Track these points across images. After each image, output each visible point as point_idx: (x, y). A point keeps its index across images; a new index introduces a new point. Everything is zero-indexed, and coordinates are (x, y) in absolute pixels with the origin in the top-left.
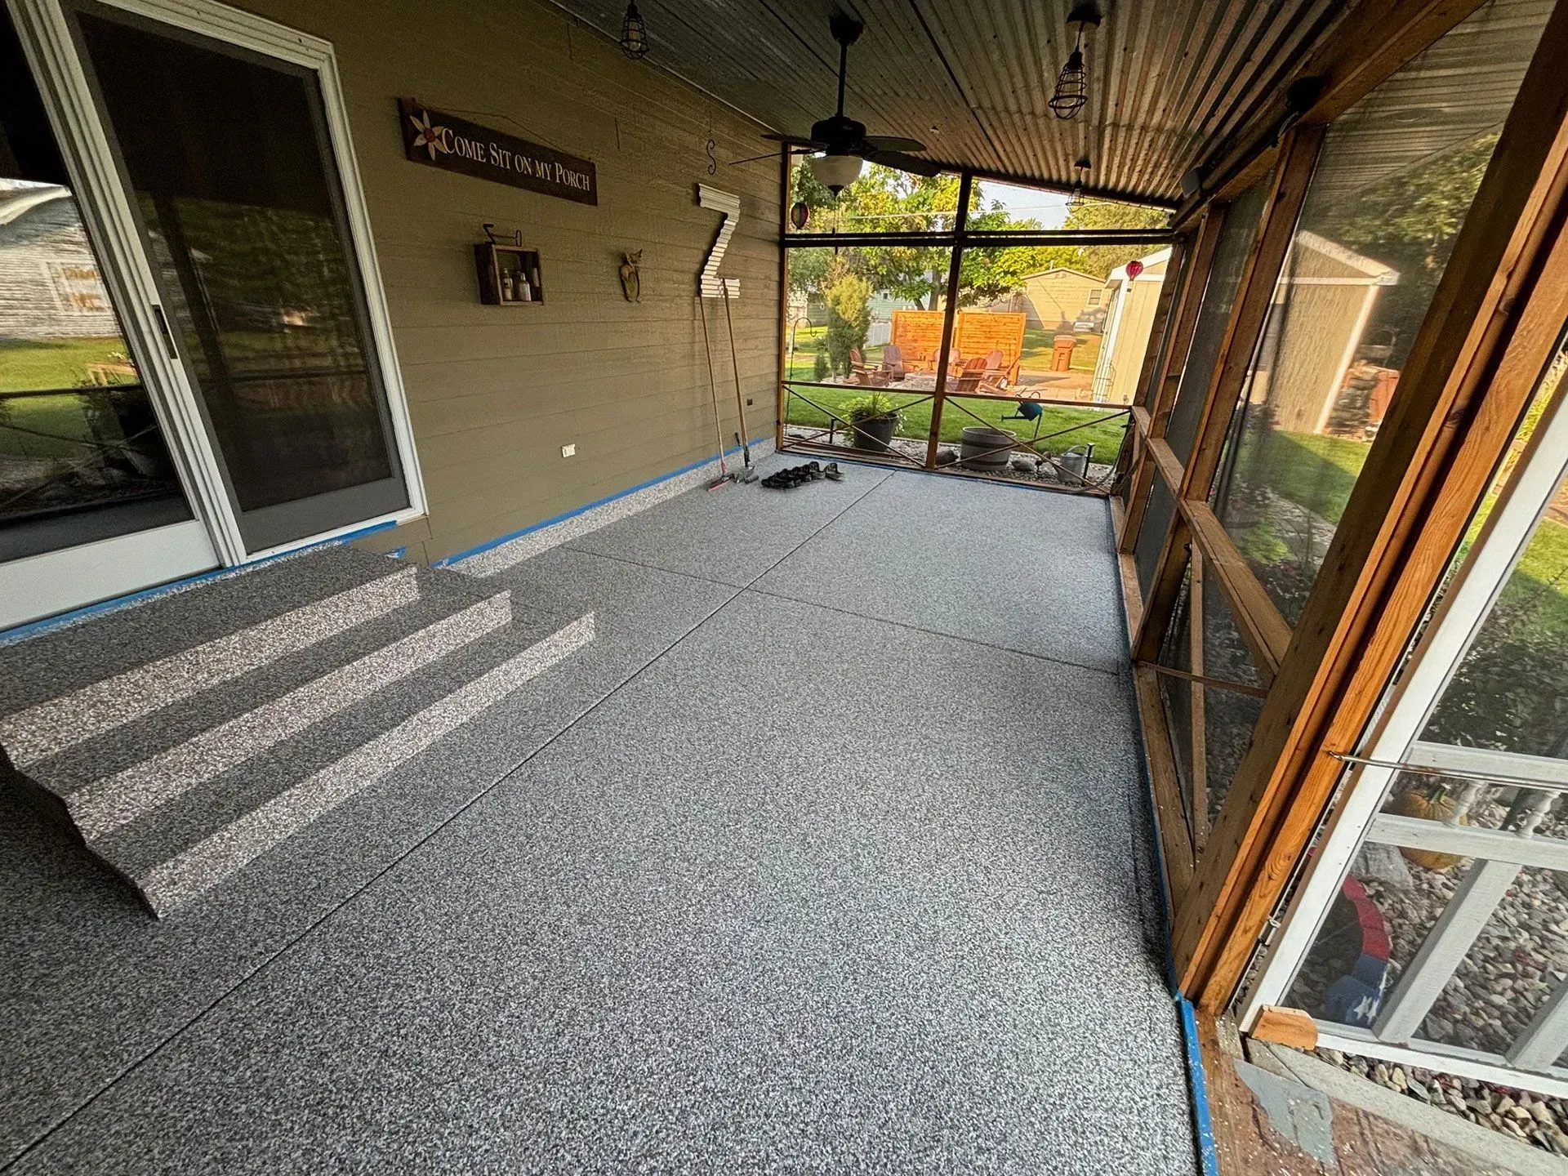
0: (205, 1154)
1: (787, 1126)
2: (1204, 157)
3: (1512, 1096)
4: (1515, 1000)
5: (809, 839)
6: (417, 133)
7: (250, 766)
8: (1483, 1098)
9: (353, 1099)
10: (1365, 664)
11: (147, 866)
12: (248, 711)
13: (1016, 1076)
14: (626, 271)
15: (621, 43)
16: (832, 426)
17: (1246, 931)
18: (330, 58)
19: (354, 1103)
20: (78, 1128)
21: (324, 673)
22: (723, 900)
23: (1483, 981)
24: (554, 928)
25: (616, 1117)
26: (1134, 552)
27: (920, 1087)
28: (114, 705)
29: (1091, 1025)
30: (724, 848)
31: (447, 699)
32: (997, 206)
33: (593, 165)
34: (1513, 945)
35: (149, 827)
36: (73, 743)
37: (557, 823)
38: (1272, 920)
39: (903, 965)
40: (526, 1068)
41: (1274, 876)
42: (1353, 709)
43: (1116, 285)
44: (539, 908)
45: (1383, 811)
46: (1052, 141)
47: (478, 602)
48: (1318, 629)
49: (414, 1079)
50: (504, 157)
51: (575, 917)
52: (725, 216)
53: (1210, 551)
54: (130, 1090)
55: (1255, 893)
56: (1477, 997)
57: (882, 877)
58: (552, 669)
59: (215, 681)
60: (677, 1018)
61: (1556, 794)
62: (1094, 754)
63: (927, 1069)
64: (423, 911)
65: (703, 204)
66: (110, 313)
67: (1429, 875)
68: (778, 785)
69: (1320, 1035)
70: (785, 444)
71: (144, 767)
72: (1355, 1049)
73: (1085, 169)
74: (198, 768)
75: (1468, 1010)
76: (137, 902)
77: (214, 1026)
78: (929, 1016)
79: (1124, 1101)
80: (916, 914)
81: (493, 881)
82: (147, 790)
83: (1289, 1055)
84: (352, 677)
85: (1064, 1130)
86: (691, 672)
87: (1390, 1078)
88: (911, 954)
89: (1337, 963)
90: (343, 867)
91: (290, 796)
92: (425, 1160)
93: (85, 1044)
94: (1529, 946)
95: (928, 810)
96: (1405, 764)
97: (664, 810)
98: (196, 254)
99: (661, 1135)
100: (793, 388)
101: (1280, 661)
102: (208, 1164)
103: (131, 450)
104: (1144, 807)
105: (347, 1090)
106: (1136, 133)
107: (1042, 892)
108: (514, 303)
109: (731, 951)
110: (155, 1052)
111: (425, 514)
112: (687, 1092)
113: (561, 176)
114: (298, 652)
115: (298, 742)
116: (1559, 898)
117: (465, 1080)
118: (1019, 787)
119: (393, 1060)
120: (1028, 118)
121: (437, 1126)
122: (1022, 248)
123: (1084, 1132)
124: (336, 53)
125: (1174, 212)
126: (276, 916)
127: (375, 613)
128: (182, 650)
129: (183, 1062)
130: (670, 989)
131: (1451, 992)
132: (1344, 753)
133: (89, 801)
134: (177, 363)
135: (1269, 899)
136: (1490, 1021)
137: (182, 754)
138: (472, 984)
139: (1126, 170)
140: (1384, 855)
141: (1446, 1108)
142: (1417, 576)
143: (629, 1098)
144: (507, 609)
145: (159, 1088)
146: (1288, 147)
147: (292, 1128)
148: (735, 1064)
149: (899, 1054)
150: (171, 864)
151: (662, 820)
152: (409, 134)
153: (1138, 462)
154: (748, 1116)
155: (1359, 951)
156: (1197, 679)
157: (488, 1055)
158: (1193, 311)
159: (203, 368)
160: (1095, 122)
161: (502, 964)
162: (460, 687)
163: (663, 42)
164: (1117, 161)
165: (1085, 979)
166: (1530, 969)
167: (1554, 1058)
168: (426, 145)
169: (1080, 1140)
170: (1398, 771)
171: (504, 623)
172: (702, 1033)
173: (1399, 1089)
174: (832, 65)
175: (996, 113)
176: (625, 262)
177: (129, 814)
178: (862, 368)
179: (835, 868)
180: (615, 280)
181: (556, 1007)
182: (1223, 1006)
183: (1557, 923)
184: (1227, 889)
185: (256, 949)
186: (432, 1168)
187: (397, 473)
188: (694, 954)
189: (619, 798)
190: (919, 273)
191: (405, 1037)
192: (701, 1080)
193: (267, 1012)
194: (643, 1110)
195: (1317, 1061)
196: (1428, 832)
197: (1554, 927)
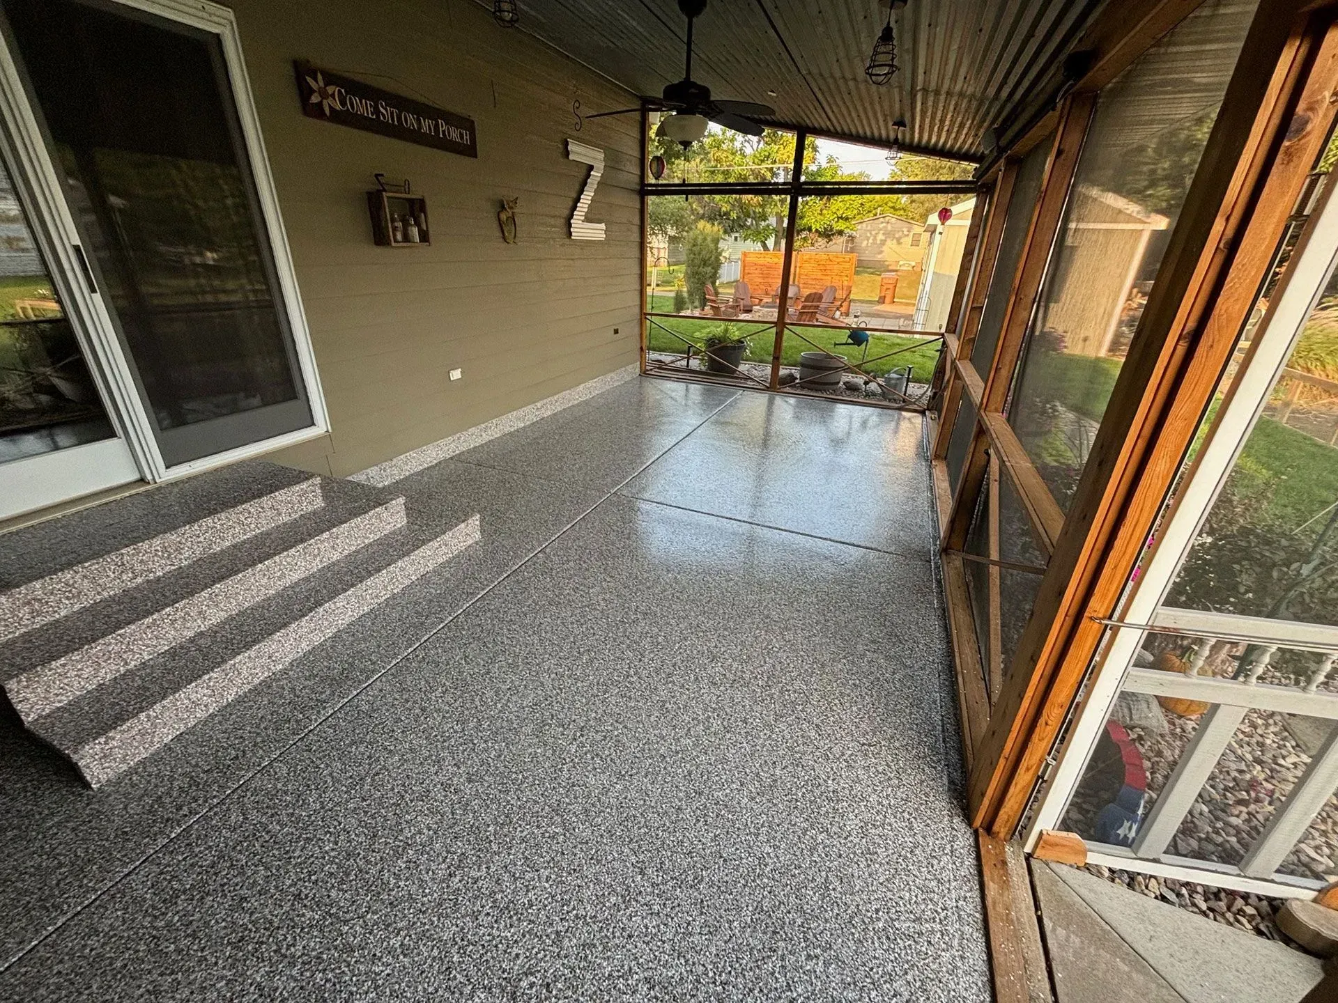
0: (140, 987)
1: (647, 944)
2: (1000, 119)
3: (1242, 897)
4: (1248, 821)
5: (667, 705)
6: (312, 91)
7: (173, 653)
8: (1220, 900)
9: (270, 936)
10: (1118, 544)
11: (80, 742)
12: (169, 606)
13: (839, 896)
14: (503, 216)
15: (494, 13)
16: (688, 352)
17: (1028, 769)
18: (231, 23)
19: (271, 939)
20: (23, 970)
21: (239, 571)
22: (593, 758)
23: (1223, 806)
24: (446, 787)
25: (501, 943)
26: (946, 458)
27: (759, 909)
28: (47, 602)
29: (903, 853)
30: (593, 715)
31: (349, 592)
32: (831, 160)
33: (473, 122)
34: (1248, 777)
35: (82, 709)
36: (10, 636)
37: (449, 698)
38: (1049, 759)
39: (746, 808)
40: (422, 905)
41: (1050, 722)
42: (1111, 581)
43: (932, 229)
44: (433, 770)
45: (1135, 665)
46: (872, 104)
47: (375, 507)
48: (1082, 516)
49: (324, 917)
50: (392, 113)
51: (464, 776)
52: (591, 168)
53: (1003, 454)
54: (70, 936)
55: (1035, 737)
56: (1218, 819)
57: (728, 736)
58: (443, 566)
59: (139, 580)
60: (553, 859)
61: (1274, 648)
62: (910, 628)
63: (766, 893)
64: (331, 775)
65: (571, 157)
66: (34, 254)
67: (1182, 721)
68: (640, 660)
69: (1089, 854)
70: (648, 368)
71: (76, 656)
72: (1119, 864)
73: (901, 128)
74: (125, 656)
75: (1210, 830)
76: (73, 775)
77: (145, 879)
78: (768, 849)
79: (929, 913)
80: (757, 765)
81: (392, 748)
82: (79, 677)
83: (1064, 870)
84: (265, 575)
85: (879, 938)
86: (565, 566)
87: (1147, 887)
88: (753, 799)
89: (1105, 795)
90: (259, 740)
91: (210, 679)
92: (334, 985)
93: (28, 899)
94: (1262, 777)
95: (768, 678)
96: (1152, 626)
97: (542, 684)
98: (114, 200)
99: (540, 956)
100: (654, 319)
101: (1055, 544)
102: (142, 996)
103: (58, 377)
104: (951, 672)
105: (265, 929)
106: (942, 98)
107: (864, 744)
108: (405, 244)
109: (599, 801)
110: (92, 903)
111: (328, 431)
112: (561, 919)
113: (444, 132)
114: (215, 554)
115: (216, 632)
116: (1286, 737)
117: (369, 916)
118: (845, 657)
119: (305, 902)
120: (851, 84)
121: (345, 956)
122: (853, 197)
123: (895, 940)
124: (236, 18)
125: (978, 165)
126: (199, 784)
127: (285, 519)
128: (108, 553)
129: (116, 910)
130: (547, 835)
131: (1197, 816)
132: (1104, 618)
133: (27, 687)
134: (97, 297)
135: (1046, 741)
136: (1229, 838)
137: (110, 644)
138: (374, 836)
139: (936, 129)
140: (1145, 705)
141: (1191, 909)
142: (1158, 469)
143: (511, 926)
144: (403, 513)
145: (97, 933)
146: (1066, 111)
147: (216, 964)
148: (603, 895)
149: (743, 882)
150: (102, 740)
151: (540, 692)
152: (304, 93)
153: (949, 381)
154: (614, 937)
155: (1122, 782)
156: (994, 563)
157: (389, 895)
158: (993, 252)
159: (122, 303)
160: (908, 87)
161: (400, 818)
162: (361, 582)
163: (533, 13)
164: (927, 121)
165: (899, 815)
166: (1261, 795)
167: (1277, 866)
168: (321, 102)
169: (892, 946)
170: (1146, 632)
171: (399, 526)
172: (575, 870)
173: (1153, 896)
174: (680, 34)
175: (824, 79)
176: (503, 208)
177: (64, 698)
178: (714, 301)
179: (689, 729)
180: (495, 225)
181: (448, 852)
182: (1011, 832)
183: (1284, 758)
184: (1013, 735)
185: (181, 812)
186: (341, 991)
187: (301, 395)
188: (568, 804)
189: (502, 675)
190: (764, 217)
191: (316, 882)
192: (574, 909)
193: (192, 865)
194: (524, 936)
195: (1087, 875)
196: (1172, 682)
197: (1281, 761)
